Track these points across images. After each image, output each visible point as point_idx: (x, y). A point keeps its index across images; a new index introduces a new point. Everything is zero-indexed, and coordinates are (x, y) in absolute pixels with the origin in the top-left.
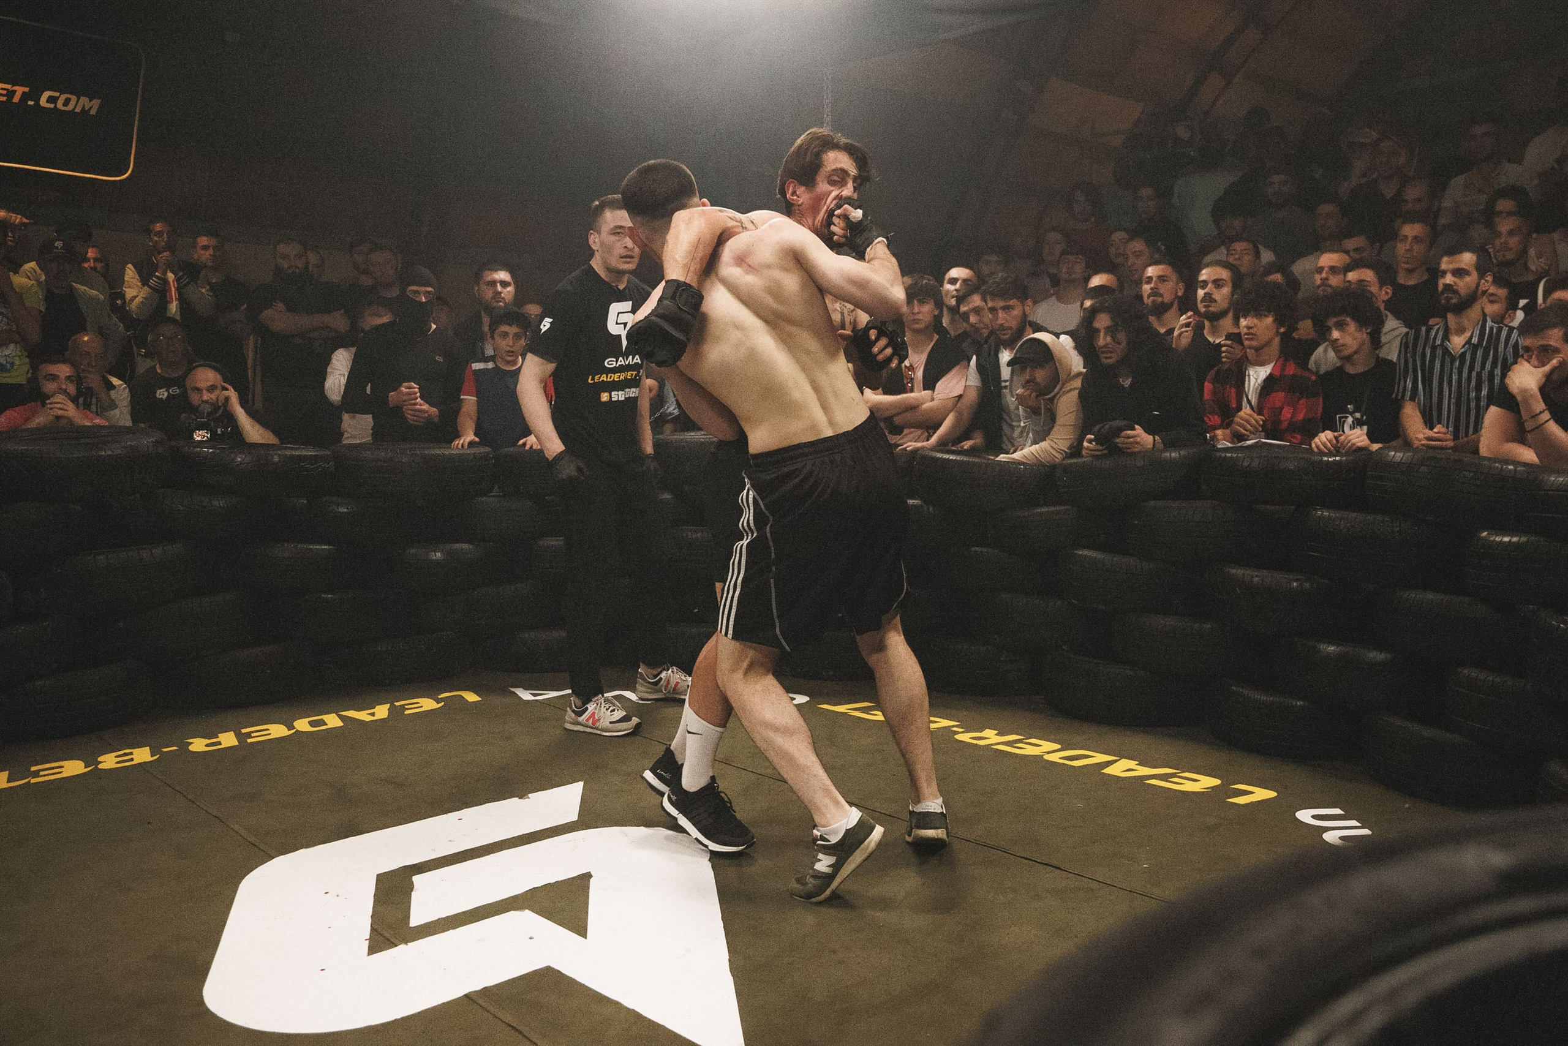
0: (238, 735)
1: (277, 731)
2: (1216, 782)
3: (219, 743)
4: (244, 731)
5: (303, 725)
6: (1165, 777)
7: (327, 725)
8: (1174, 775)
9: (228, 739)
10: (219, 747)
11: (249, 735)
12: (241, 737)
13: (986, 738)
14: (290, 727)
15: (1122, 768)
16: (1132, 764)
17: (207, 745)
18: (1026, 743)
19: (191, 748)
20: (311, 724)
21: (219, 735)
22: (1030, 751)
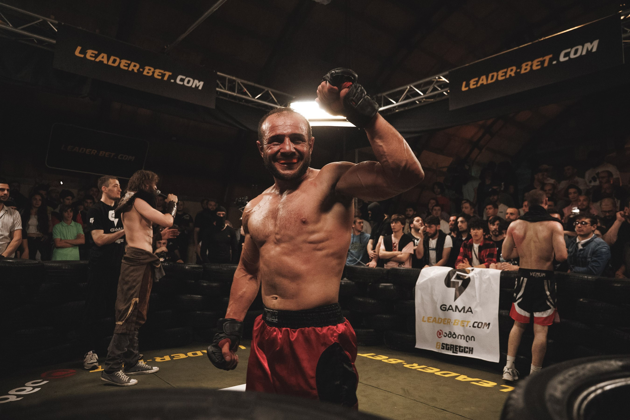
0: (170, 357)
1: (182, 356)
2: (495, 384)
3: (165, 359)
4: (172, 355)
5: (190, 354)
6: (477, 382)
7: (198, 354)
8: (480, 381)
9: (167, 358)
10: (165, 360)
11: (174, 357)
12: (172, 358)
13: (414, 366)
14: (186, 355)
15: (462, 378)
16: (465, 377)
17: (161, 360)
18: (429, 369)
19: (156, 360)
20: (193, 354)
21: (164, 356)
22: (429, 371)
